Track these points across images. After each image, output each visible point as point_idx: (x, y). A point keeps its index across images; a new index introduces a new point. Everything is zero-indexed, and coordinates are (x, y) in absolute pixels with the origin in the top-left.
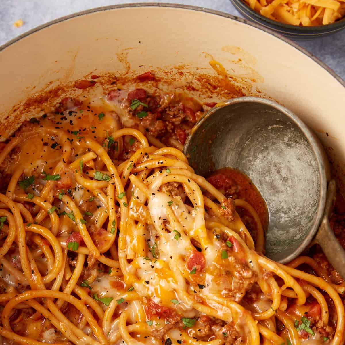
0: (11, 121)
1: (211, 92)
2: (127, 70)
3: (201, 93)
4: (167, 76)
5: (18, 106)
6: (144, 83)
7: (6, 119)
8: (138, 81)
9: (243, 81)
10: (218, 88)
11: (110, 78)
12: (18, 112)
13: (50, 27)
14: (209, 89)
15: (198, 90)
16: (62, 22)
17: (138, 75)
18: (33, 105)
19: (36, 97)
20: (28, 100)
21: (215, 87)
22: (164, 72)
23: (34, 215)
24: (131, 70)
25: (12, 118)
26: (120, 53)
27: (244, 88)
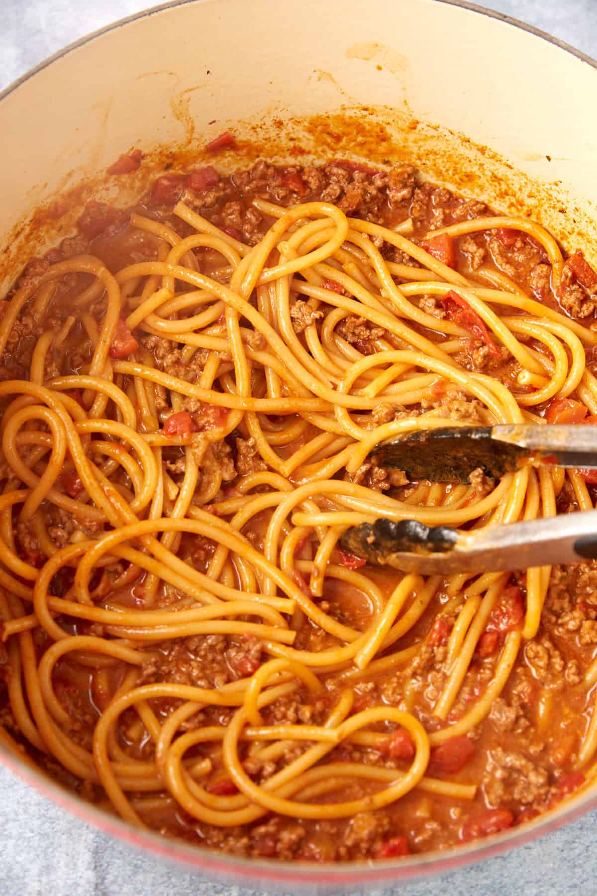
0: (12, 256)
1: (333, 149)
2: (188, 135)
3: (315, 157)
4: (255, 135)
5: (22, 226)
6: (219, 158)
7: (5, 251)
8: (208, 155)
9: (388, 110)
10: (344, 139)
11: (162, 156)
12: (22, 237)
13: (65, 56)
14: (328, 145)
15: (309, 153)
16: (83, 47)
17: (207, 143)
18: (45, 223)
19: (48, 206)
20: (36, 213)
21: (338, 139)
22: (249, 128)
23: (87, 408)
24: (195, 135)
25: (13, 250)
26: (177, 101)
27: (389, 124)
